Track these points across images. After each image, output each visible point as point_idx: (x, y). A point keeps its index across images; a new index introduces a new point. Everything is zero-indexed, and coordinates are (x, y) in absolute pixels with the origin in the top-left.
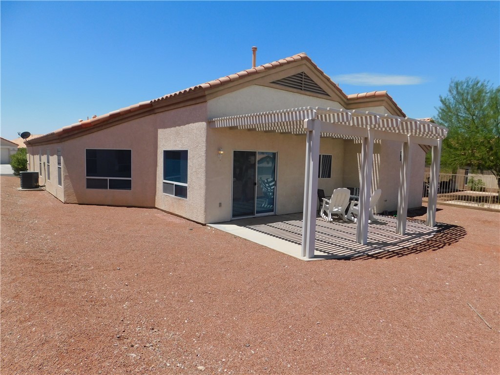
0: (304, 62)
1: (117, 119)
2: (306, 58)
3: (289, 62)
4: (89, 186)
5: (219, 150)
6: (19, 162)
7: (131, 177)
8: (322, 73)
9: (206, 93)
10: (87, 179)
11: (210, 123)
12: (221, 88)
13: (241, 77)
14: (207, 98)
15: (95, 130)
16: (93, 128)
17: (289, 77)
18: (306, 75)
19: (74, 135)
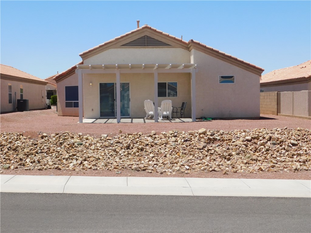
2: (146, 27)
3: (132, 33)
10: (66, 102)
14: (83, 59)
16: (66, 75)
17: (135, 40)
18: (148, 37)
19: (61, 79)
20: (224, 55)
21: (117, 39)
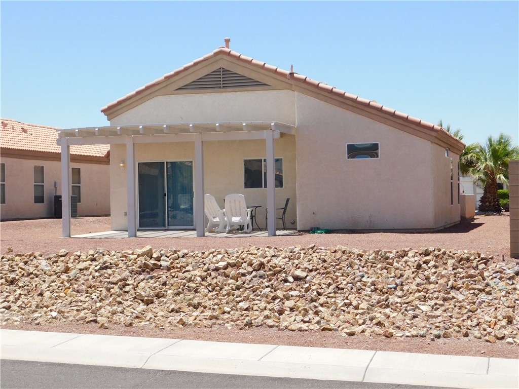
0: (220, 56)
2: (221, 52)
3: (196, 64)
5: (120, 163)
9: (106, 114)
12: (119, 107)
13: (138, 93)
14: (109, 118)
17: (201, 78)
18: (224, 70)
20: (355, 101)
21: (168, 78)
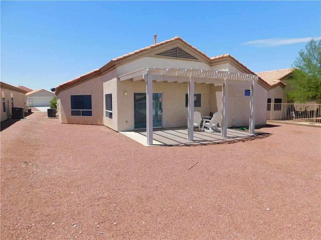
0: (178, 41)
1: (84, 79)
2: (179, 39)
3: (167, 43)
4: (72, 114)
5: (125, 93)
6: (53, 104)
7: (91, 109)
8: (190, 46)
9: (116, 63)
10: (72, 111)
11: (118, 79)
12: (124, 60)
13: (136, 53)
14: (116, 66)
15: (74, 85)
16: (73, 84)
17: (168, 51)
18: (179, 49)
19: (65, 88)
21: (152, 48)
